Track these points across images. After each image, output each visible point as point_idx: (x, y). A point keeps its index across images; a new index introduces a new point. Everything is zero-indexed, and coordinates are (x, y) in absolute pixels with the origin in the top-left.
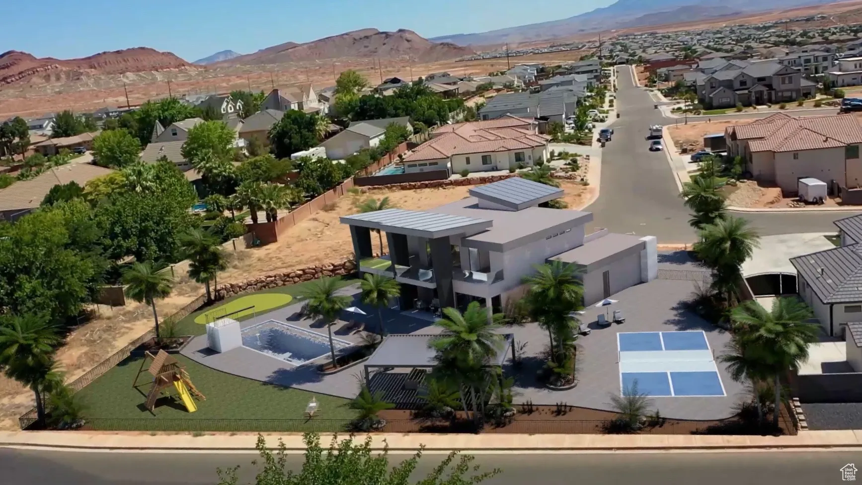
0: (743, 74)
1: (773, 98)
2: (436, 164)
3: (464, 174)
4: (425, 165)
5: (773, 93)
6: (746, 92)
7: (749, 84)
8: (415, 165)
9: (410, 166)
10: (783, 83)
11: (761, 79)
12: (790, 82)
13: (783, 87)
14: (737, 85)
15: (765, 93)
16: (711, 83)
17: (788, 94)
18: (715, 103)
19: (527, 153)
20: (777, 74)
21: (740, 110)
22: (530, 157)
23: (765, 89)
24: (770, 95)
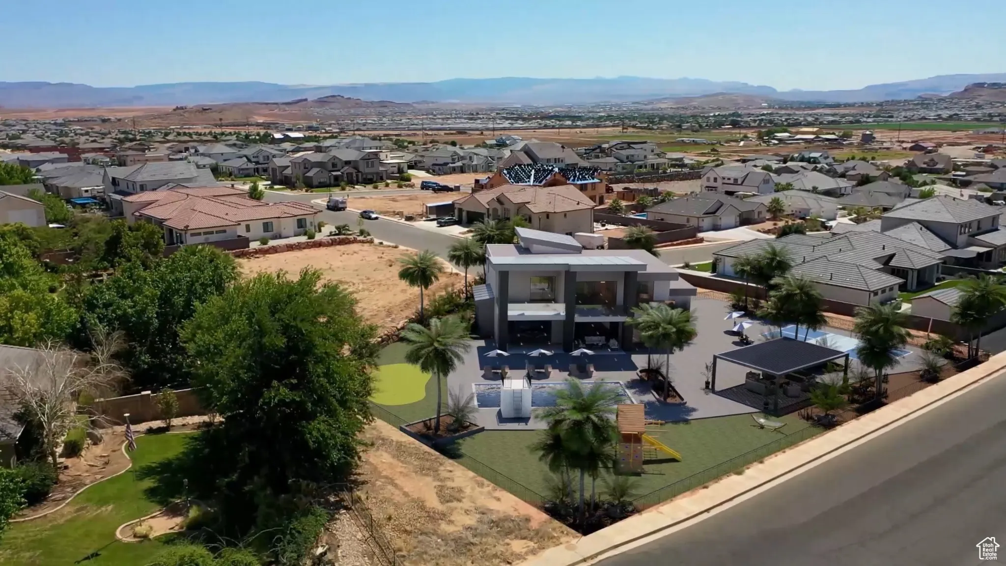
0: (335, 157)
1: (360, 180)
2: (225, 231)
3: (264, 242)
4: (212, 233)
5: (360, 175)
6: (339, 173)
7: (339, 166)
8: (199, 234)
9: (192, 235)
10: (368, 166)
11: (348, 163)
12: (373, 166)
13: (367, 170)
14: (330, 167)
15: (354, 175)
16: (305, 164)
17: (369, 177)
18: (315, 183)
19: (309, 219)
20: (362, 159)
21: (343, 189)
22: (311, 223)
23: (354, 171)
24: (357, 176)
